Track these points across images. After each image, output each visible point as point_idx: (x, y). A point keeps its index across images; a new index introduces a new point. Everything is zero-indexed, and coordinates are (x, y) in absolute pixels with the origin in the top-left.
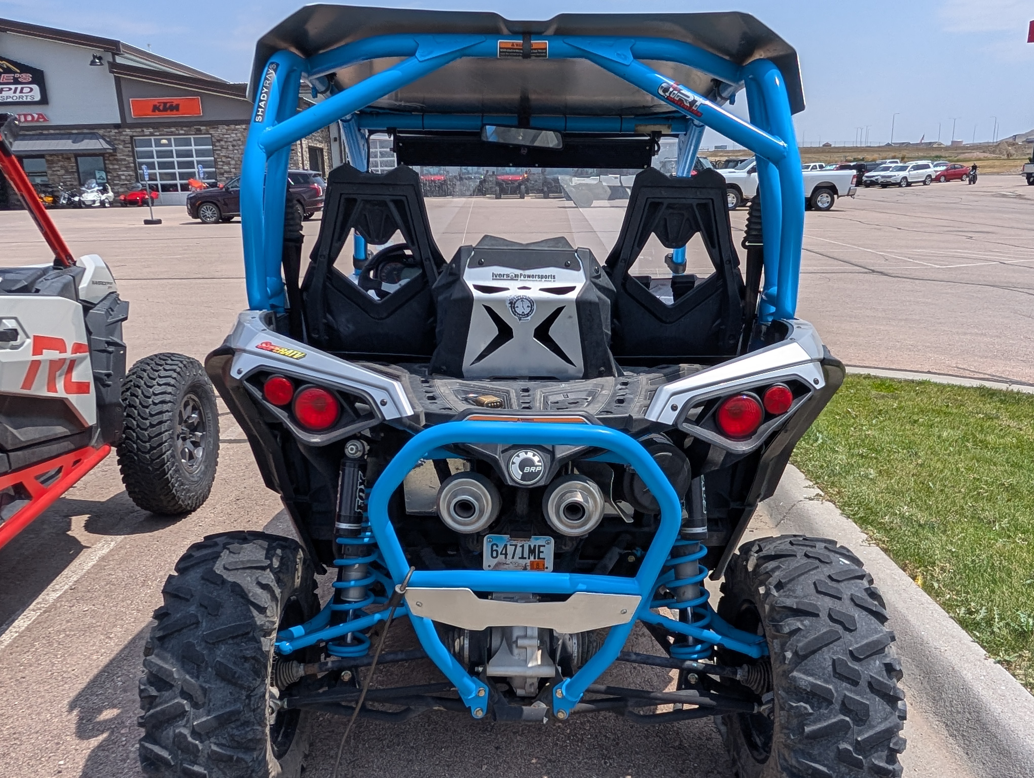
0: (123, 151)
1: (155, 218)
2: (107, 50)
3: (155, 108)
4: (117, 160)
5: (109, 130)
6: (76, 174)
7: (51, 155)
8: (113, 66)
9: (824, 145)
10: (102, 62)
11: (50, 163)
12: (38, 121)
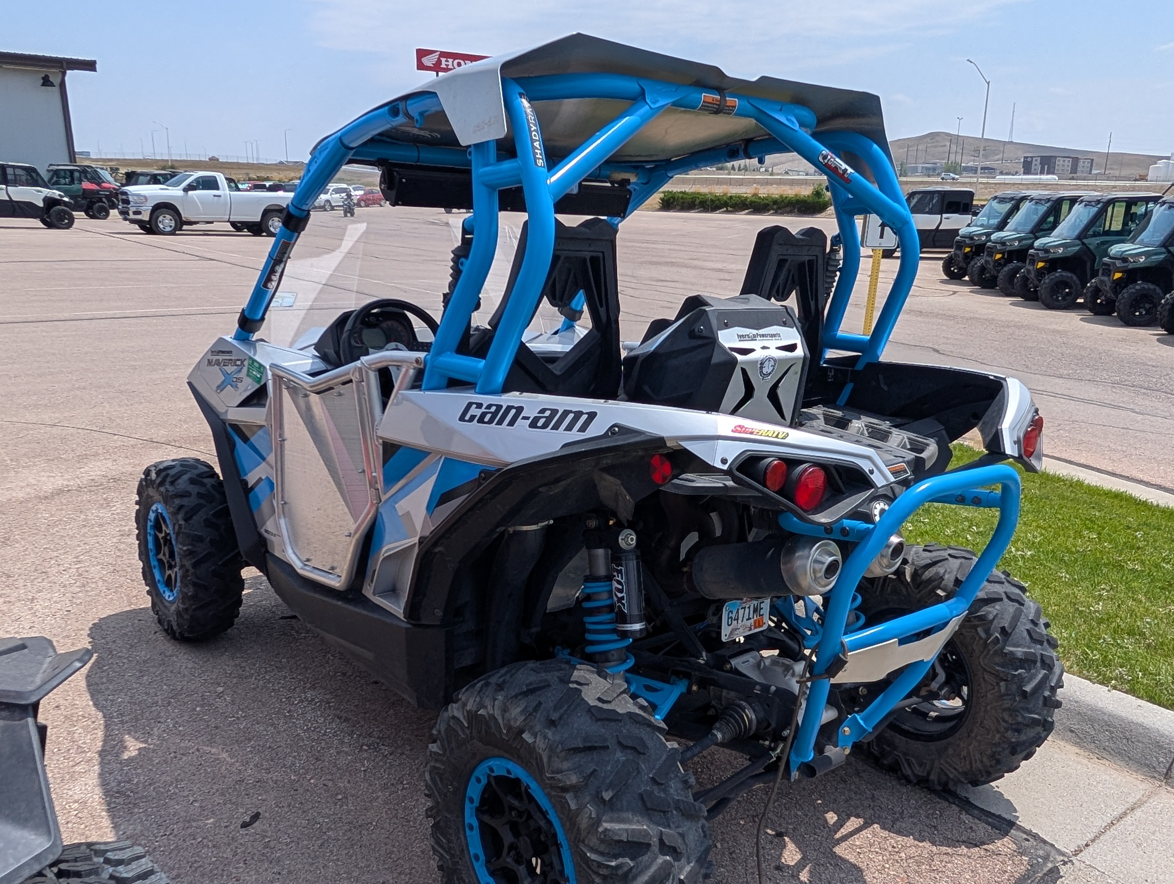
9: (210, 159)
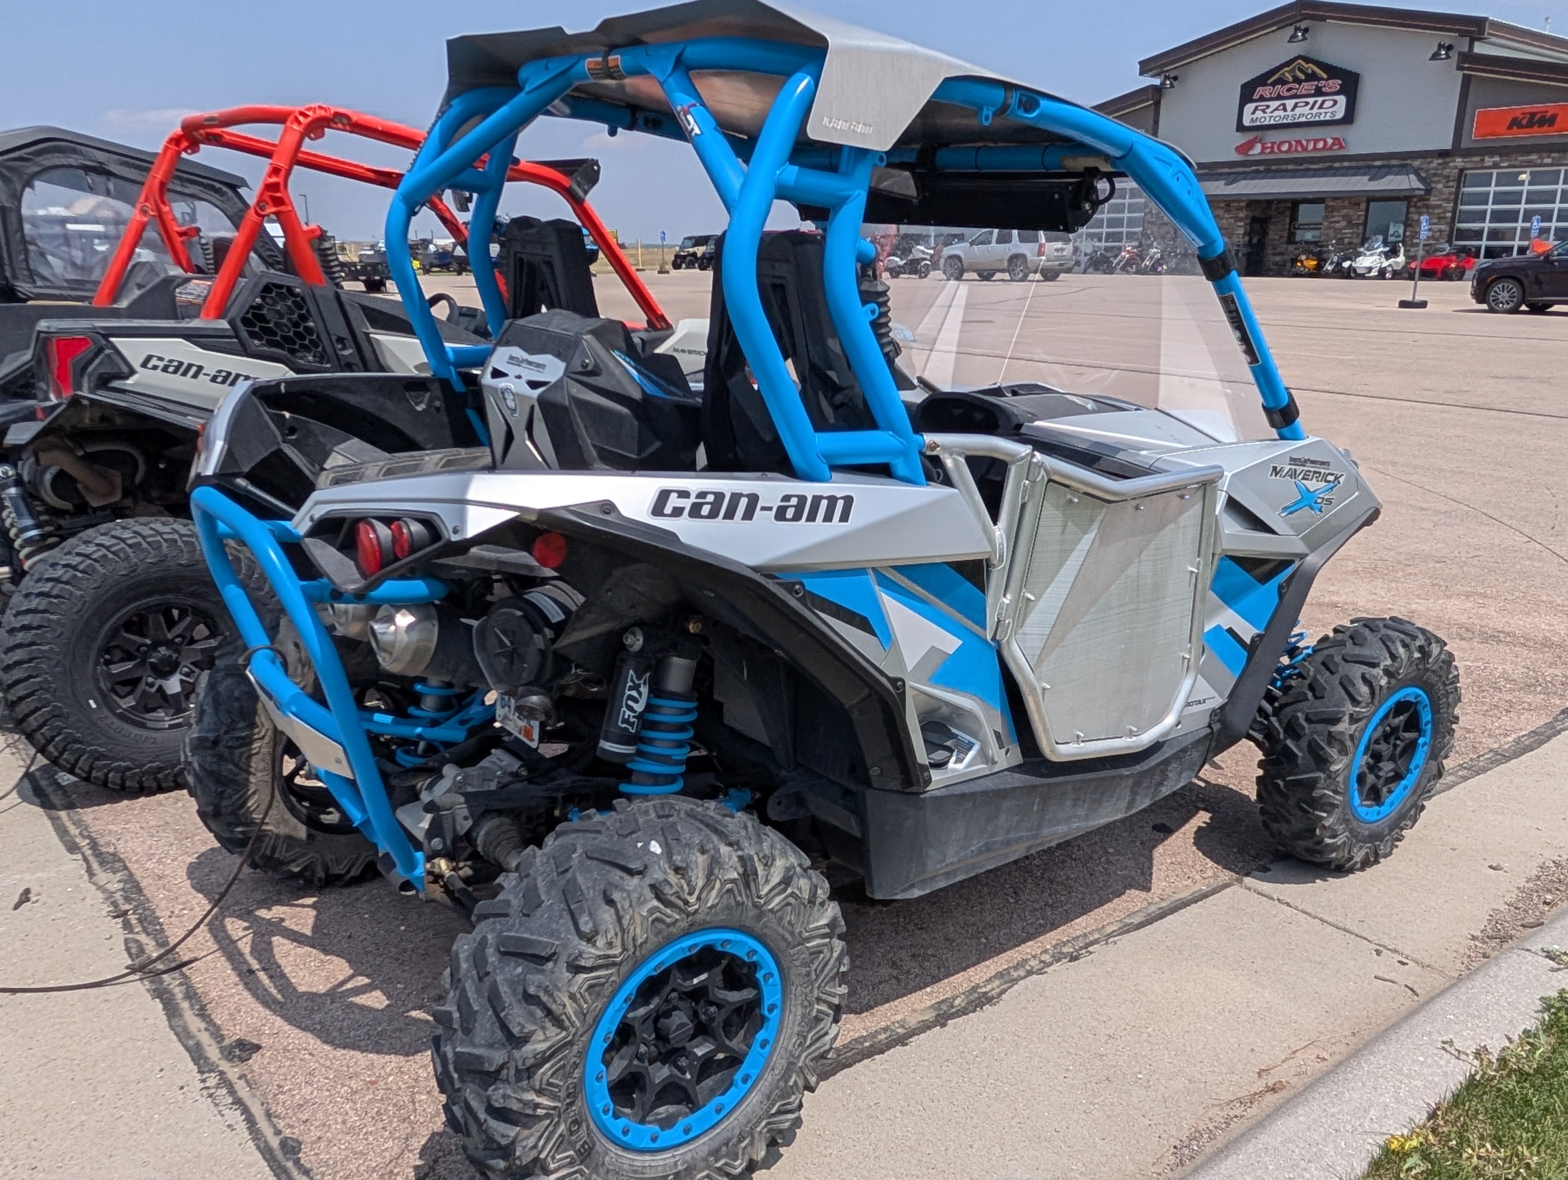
0: (1441, 193)
1: (1419, 298)
2: (1463, 34)
3: (1515, 123)
4: (1427, 207)
5: (1429, 160)
6: (1361, 227)
7: (1335, 199)
8: (1468, 59)
10: (1450, 54)
11: (1330, 210)
12: (1331, 148)
